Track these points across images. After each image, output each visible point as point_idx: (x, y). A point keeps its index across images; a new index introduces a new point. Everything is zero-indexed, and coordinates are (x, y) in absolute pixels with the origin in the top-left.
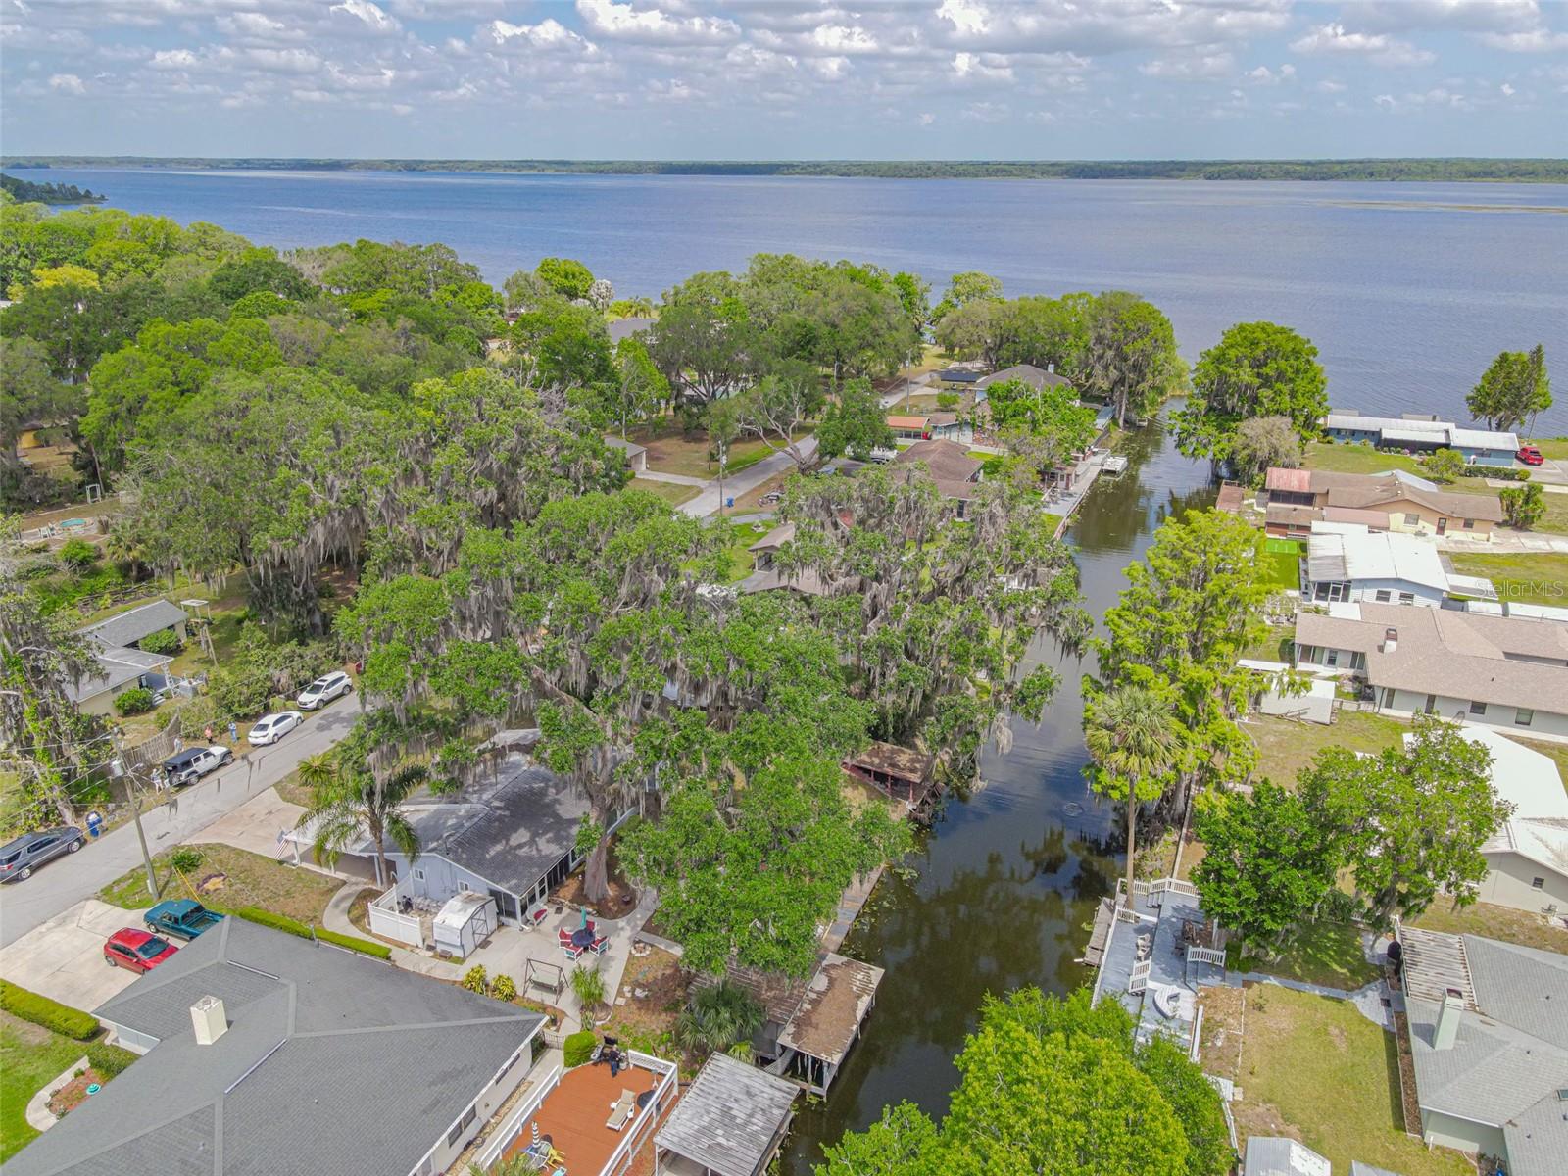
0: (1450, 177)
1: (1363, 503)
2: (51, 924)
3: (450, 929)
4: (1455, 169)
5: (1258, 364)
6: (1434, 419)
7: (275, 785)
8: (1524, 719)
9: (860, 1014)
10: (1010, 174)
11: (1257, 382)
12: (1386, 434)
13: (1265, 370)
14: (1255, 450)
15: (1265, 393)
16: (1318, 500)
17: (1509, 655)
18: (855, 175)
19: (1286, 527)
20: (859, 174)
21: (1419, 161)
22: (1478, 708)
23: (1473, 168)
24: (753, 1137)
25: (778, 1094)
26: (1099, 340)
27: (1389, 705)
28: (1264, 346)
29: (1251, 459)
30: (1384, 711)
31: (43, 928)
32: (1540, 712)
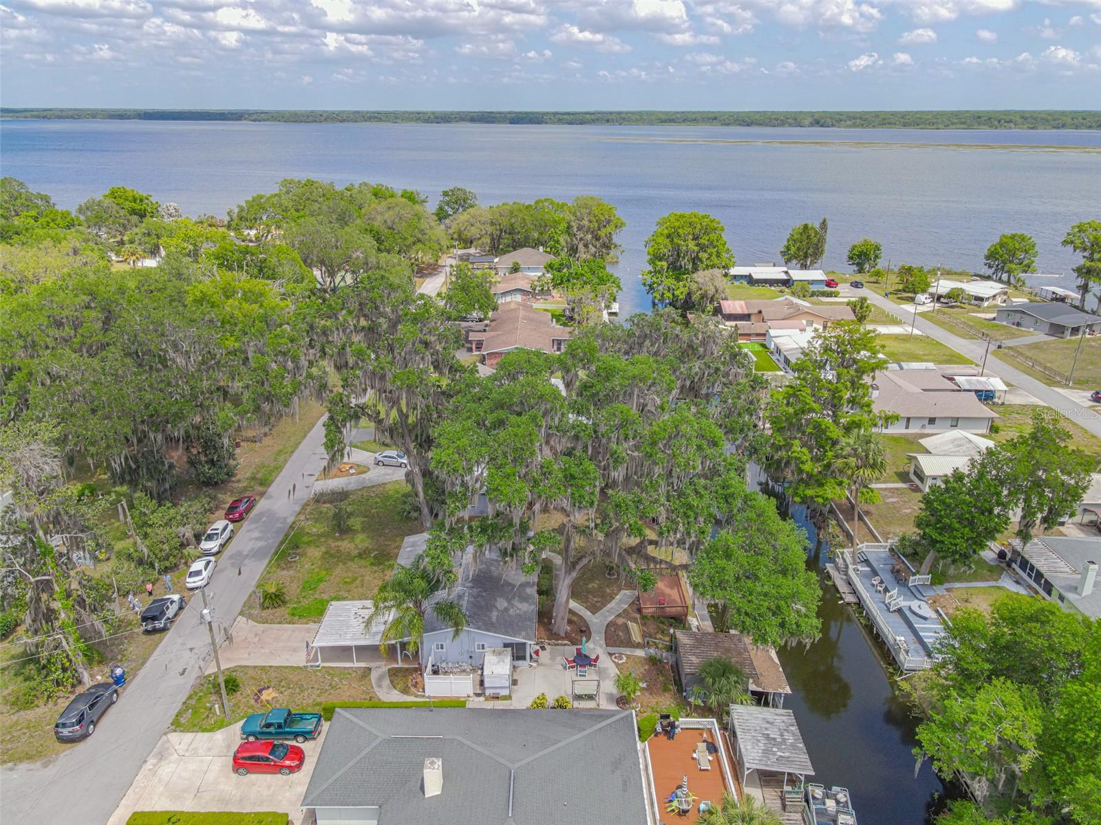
0: (651, 123)
1: (782, 317)
2: (151, 761)
3: (500, 676)
4: (653, 118)
5: (695, 238)
6: (774, 266)
7: (241, 613)
8: (954, 423)
9: (777, 661)
10: (380, 120)
11: (696, 249)
12: (755, 276)
13: (701, 241)
14: (706, 291)
15: (703, 256)
16: (753, 318)
17: (925, 390)
18: (264, 120)
19: (749, 335)
20: (268, 120)
21: (633, 113)
22: (932, 421)
23: (663, 117)
24: (793, 746)
25: (784, 718)
26: (580, 228)
27: (886, 428)
28: (699, 226)
29: (703, 296)
30: (885, 431)
31: (148, 766)
32: (962, 418)
